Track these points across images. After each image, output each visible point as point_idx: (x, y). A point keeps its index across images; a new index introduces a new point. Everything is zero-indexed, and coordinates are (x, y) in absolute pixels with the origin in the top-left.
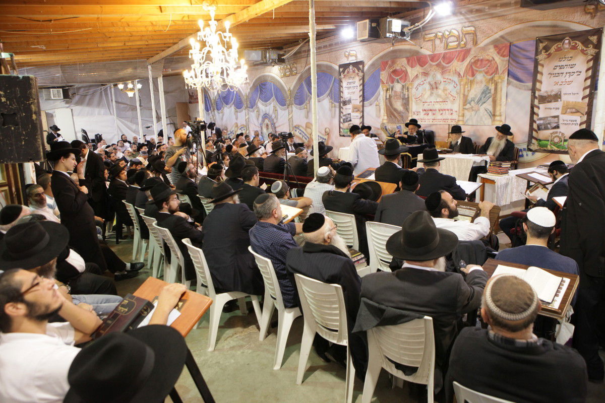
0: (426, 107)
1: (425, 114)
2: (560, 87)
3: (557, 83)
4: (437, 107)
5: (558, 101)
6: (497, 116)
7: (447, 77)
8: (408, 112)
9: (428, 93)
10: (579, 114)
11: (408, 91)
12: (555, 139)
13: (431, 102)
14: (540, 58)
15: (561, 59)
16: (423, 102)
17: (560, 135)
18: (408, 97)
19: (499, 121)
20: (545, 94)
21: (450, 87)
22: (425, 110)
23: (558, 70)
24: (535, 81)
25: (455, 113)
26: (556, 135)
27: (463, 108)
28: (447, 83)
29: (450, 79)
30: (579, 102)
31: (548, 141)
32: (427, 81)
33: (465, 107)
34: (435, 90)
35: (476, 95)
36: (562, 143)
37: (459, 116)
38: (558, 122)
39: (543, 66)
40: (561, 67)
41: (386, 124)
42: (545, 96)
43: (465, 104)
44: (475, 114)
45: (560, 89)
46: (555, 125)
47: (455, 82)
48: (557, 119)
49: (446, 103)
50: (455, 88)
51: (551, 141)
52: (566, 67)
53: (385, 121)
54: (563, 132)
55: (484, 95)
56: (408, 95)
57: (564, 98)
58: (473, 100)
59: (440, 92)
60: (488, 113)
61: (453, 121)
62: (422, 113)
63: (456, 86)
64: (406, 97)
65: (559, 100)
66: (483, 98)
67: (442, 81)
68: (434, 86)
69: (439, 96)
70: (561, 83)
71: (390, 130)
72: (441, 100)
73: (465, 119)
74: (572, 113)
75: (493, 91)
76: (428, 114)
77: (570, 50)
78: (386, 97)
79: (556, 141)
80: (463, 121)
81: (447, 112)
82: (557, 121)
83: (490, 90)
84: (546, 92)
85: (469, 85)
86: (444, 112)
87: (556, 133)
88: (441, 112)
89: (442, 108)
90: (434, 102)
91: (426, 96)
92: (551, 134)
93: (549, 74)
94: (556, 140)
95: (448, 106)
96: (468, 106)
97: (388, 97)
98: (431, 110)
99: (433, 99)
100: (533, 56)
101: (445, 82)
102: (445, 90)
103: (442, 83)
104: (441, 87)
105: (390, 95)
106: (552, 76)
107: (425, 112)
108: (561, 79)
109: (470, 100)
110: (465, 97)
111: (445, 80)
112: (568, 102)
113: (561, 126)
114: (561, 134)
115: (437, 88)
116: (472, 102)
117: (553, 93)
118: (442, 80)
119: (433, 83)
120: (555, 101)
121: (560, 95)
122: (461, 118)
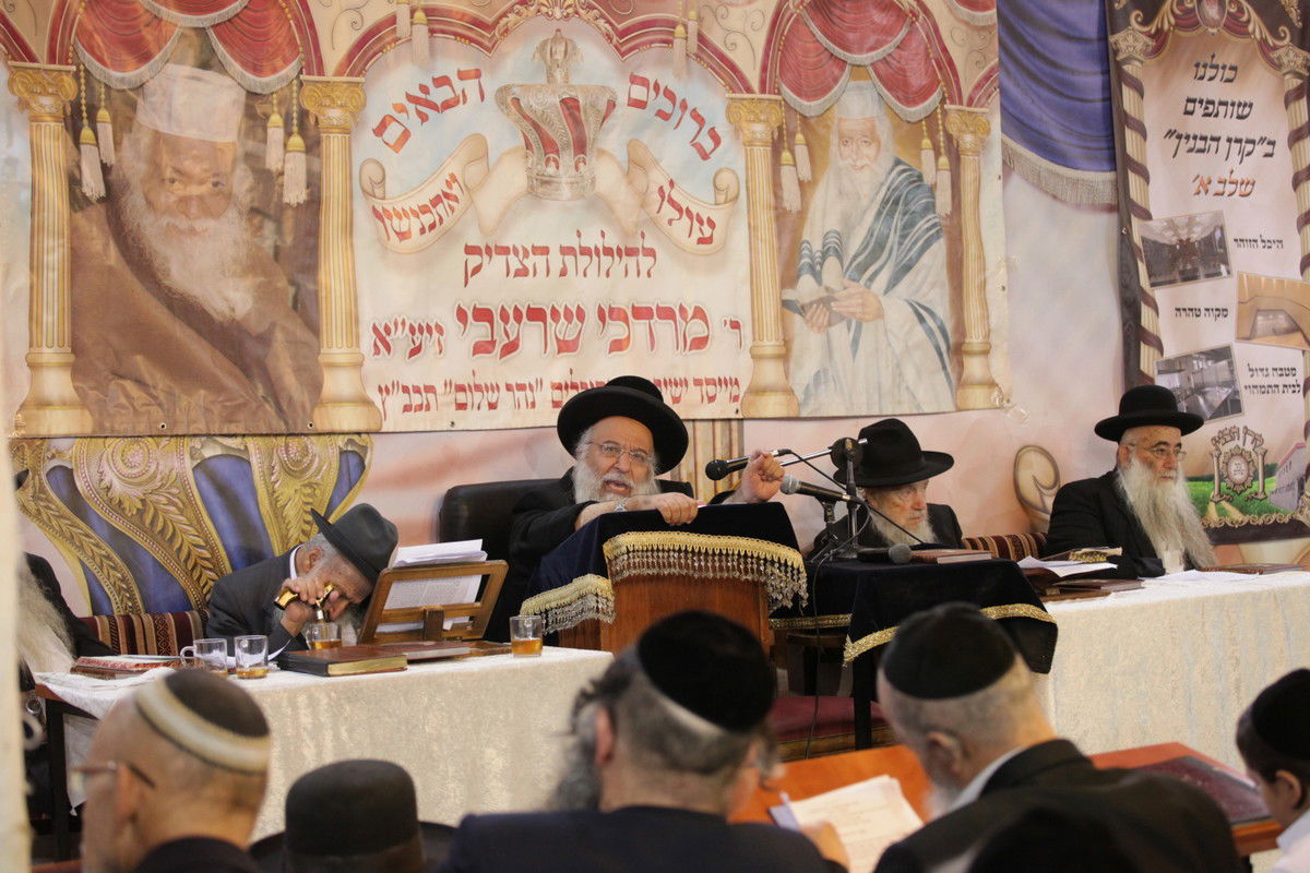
0: (495, 286)
1: (481, 348)
2: (1220, 204)
3: (1204, 186)
4: (588, 288)
5: (1219, 274)
6: (971, 354)
7: (650, 75)
8: (314, 328)
9: (512, 176)
10: (1298, 337)
11: (313, 147)
12: (1233, 467)
13: (545, 251)
14: (1122, 45)
15: (1201, 71)
16: (470, 250)
17: (1249, 447)
18: (314, 203)
19: (981, 384)
20: (1169, 238)
21: (672, 148)
22: (483, 315)
23: (1197, 124)
24: (1117, 160)
25: (722, 338)
26: (1231, 445)
27: (786, 304)
28: (649, 112)
29: (670, 95)
30: (1293, 284)
31: (1210, 479)
32: (491, 84)
33: (789, 295)
34: (567, 158)
35: (848, 222)
36: (1257, 486)
37: (757, 358)
38: (1231, 383)
39: (1139, 89)
40: (1210, 108)
41: (70, 454)
42: (1172, 247)
43: (789, 279)
44: (855, 342)
45: (1219, 215)
46: (1224, 393)
47: (699, 119)
48: (1224, 363)
49: (646, 262)
50: (705, 156)
51: (1221, 479)
52: (1222, 109)
53: (58, 422)
54: (1255, 428)
55: (898, 221)
56: (314, 183)
57: (1241, 259)
58: (833, 249)
59: (606, 174)
60: (930, 333)
61: (723, 394)
62: (459, 341)
63: (708, 144)
64: (295, 194)
65: (1223, 268)
66: (893, 239)
67: (622, 99)
68: (560, 131)
69: (598, 205)
70: (1220, 188)
71: (118, 507)
72: (612, 241)
73: (803, 376)
74: (1275, 332)
75: (943, 200)
76: (511, 348)
77: (1226, 34)
78: (74, 182)
79: (1239, 477)
80: (789, 391)
81: (663, 328)
82: (1225, 376)
83: (932, 189)
84: (1172, 225)
85: (801, 151)
86: (639, 328)
87: (1232, 434)
88: (616, 330)
89: (623, 301)
90: (566, 251)
91: (490, 202)
92: (1216, 441)
93: (1170, 133)
94: (1238, 470)
95: (671, 283)
96: (806, 288)
97: (93, 185)
98: (536, 314)
99: (547, 226)
100: (1091, 29)
101: (641, 104)
102: (636, 163)
103: (618, 111)
104: (613, 140)
105: (106, 169)
106: (1184, 145)
107: (479, 331)
108: (1216, 165)
109: (817, 246)
110: (788, 224)
111: (639, 92)
112: (1254, 281)
113: (1246, 398)
114: (1249, 439)
115: (581, 146)
116: (832, 261)
117: (1197, 234)
118: (623, 91)
119: (544, 102)
120: (1208, 276)
121: (1222, 241)
122: (771, 373)
